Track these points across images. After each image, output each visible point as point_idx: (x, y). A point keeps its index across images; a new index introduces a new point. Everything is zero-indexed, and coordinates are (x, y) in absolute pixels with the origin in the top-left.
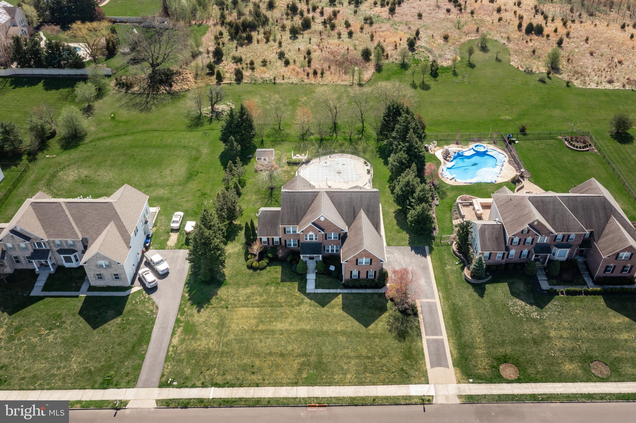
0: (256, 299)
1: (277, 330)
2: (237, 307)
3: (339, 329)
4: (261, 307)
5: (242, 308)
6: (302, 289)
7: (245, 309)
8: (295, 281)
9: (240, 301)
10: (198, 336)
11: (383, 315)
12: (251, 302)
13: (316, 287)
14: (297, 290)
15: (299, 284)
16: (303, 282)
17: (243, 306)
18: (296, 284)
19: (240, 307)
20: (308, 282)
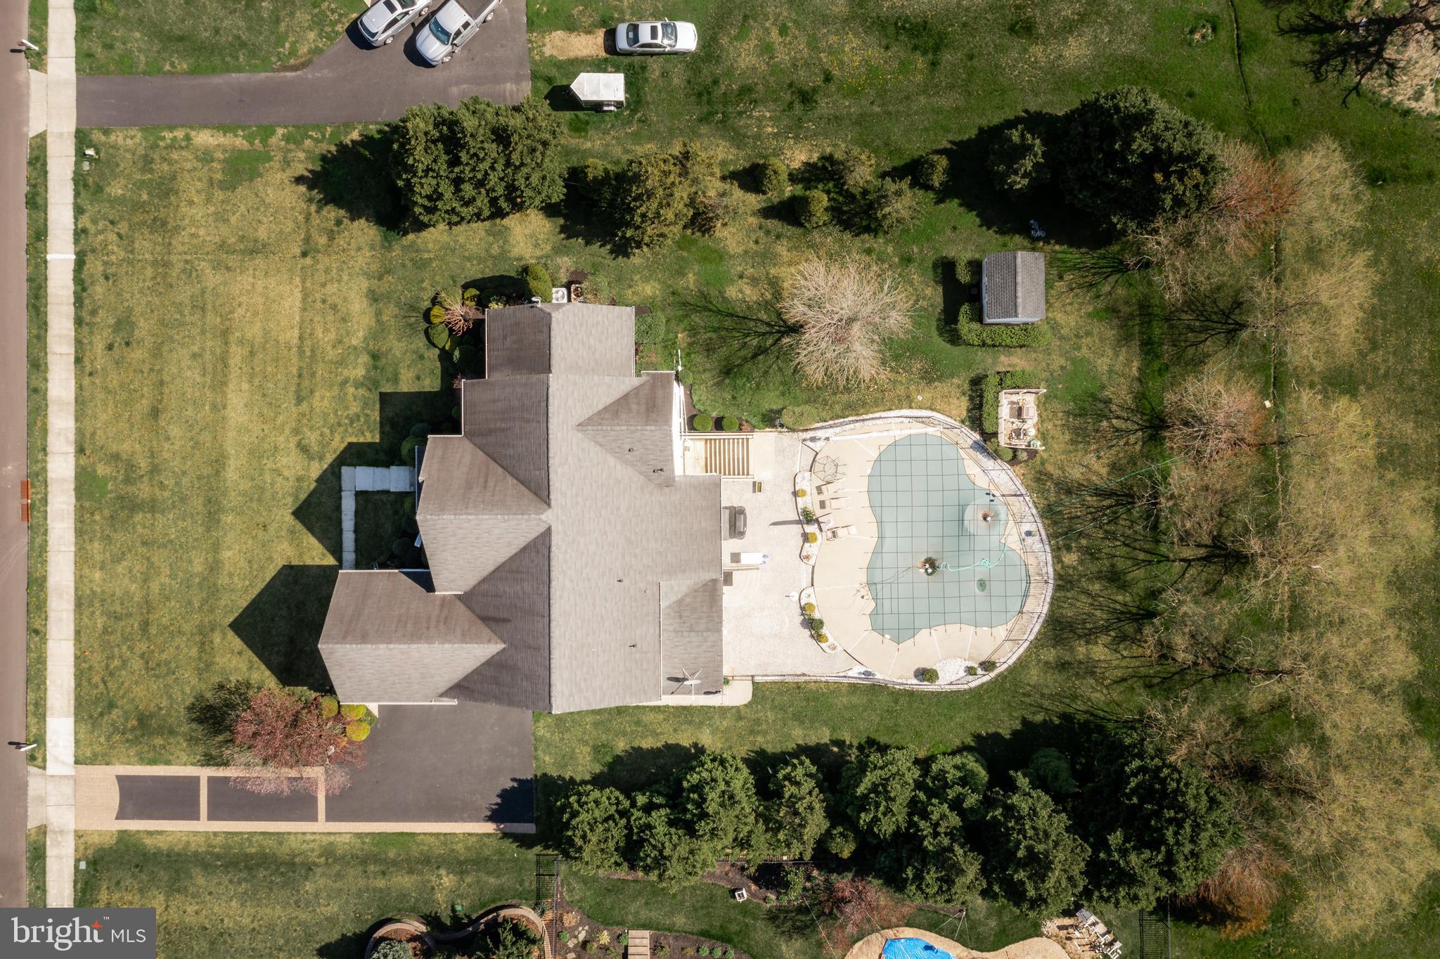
0: (326, 330)
1: (224, 394)
2: (303, 282)
3: (226, 554)
4: (300, 348)
5: (298, 296)
6: (356, 455)
7: (298, 304)
8: (382, 433)
9: (324, 285)
10: (219, 195)
11: (268, 673)
12: (317, 319)
13: (361, 495)
14: (354, 440)
15: (370, 445)
16: (382, 457)
17: (306, 294)
18: (372, 436)
19: (304, 290)
20: (380, 471)
